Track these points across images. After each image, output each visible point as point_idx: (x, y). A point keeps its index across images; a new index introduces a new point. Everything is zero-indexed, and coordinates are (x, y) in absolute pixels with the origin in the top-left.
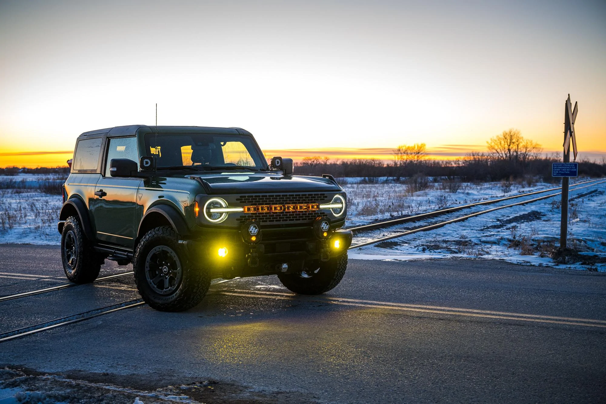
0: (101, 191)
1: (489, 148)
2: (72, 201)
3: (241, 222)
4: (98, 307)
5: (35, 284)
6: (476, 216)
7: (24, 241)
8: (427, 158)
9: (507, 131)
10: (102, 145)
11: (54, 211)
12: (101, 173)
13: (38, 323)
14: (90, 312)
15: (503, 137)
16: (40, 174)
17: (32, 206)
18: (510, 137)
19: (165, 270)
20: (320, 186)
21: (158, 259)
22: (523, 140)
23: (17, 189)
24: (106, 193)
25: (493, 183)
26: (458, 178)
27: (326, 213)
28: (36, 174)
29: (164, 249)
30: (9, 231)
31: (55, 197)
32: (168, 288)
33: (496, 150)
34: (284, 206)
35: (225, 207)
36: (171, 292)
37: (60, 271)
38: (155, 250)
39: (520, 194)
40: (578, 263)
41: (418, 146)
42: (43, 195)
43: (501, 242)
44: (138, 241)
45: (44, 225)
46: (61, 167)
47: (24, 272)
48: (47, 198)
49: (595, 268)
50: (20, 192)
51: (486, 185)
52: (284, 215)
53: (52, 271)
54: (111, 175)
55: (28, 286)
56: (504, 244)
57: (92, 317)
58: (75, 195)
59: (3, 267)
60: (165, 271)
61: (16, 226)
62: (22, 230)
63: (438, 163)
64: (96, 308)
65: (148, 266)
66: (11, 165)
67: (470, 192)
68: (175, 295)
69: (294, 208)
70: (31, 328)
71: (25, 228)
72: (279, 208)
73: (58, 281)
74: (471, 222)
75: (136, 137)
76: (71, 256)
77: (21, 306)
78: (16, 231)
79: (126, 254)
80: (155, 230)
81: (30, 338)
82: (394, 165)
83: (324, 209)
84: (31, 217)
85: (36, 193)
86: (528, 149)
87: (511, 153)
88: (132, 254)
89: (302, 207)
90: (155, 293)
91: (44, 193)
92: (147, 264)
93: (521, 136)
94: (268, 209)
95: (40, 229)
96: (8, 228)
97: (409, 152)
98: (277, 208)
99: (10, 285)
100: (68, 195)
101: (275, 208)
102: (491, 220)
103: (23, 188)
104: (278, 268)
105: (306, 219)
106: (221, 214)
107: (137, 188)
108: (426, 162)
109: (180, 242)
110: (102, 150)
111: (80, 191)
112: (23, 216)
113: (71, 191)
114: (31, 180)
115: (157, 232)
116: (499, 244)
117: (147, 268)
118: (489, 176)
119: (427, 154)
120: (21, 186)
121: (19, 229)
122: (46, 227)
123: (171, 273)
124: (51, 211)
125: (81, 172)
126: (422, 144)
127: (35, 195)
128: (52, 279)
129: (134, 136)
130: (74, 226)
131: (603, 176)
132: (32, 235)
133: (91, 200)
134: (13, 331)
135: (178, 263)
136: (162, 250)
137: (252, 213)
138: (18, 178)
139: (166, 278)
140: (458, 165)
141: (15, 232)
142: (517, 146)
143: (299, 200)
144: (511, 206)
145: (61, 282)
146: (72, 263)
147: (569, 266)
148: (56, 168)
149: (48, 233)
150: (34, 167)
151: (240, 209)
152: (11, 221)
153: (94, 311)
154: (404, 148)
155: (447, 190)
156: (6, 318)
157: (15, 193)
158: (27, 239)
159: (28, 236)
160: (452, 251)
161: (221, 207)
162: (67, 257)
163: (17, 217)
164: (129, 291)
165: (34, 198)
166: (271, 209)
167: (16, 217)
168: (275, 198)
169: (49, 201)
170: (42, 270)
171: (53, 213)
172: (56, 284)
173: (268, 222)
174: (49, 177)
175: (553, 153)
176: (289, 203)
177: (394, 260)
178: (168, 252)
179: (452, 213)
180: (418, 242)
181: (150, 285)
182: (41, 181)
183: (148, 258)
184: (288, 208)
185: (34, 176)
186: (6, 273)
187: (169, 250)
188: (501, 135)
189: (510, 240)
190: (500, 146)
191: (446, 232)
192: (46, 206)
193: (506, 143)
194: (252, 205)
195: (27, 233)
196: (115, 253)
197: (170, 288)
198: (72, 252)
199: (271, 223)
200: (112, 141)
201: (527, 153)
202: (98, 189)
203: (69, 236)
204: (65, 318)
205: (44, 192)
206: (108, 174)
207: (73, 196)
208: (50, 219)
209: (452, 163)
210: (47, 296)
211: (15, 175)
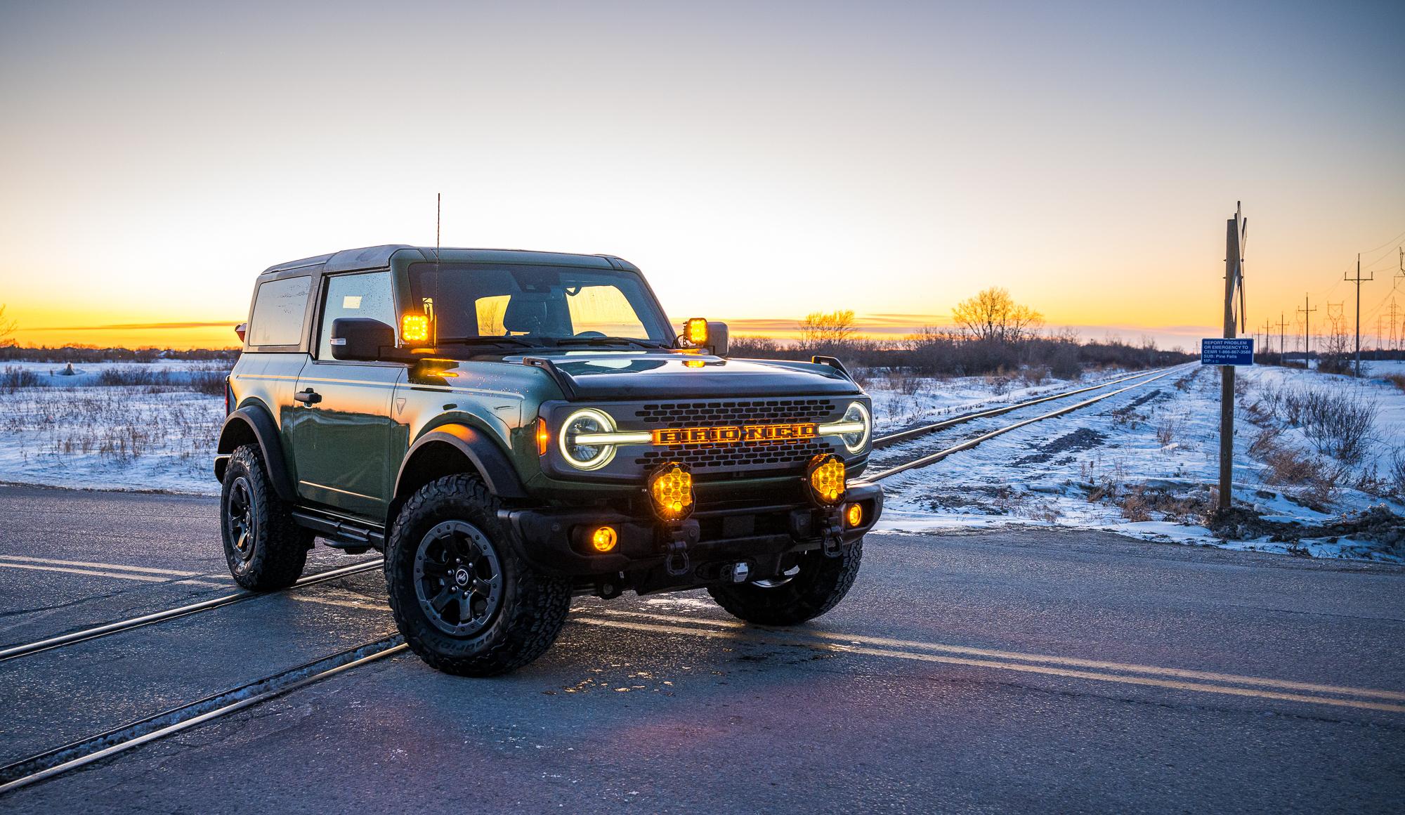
0: (309, 391)
1: (956, 319)
2: (244, 411)
3: (646, 467)
4: (302, 660)
5: (162, 593)
6: (991, 438)
7: (160, 480)
8: (855, 335)
9: (987, 291)
10: (311, 290)
11: (217, 424)
12: (309, 353)
13: (156, 712)
14: (283, 674)
15: (980, 302)
16: (196, 359)
17: (178, 417)
18: (992, 302)
19: (461, 577)
20: (814, 383)
21: (445, 552)
22: (1012, 307)
23: (154, 386)
24: (321, 396)
25: (968, 378)
26: (908, 370)
27: (832, 444)
28: (188, 361)
29: (459, 529)
30: (133, 461)
31: (219, 400)
32: (470, 620)
33: (969, 324)
34: (741, 428)
35: (609, 432)
36: (474, 631)
37: (218, 558)
38: (439, 531)
39: (1031, 397)
40: (1264, 539)
41: (840, 316)
42: (199, 397)
43: (1067, 490)
44: (396, 508)
45: (198, 451)
46: (232, 349)
47: (141, 561)
48: (206, 402)
49: (1304, 549)
50: (159, 391)
51: (960, 382)
52: (745, 451)
53: (200, 560)
54: (335, 356)
55: (147, 598)
56: (1074, 493)
57: (289, 692)
58: (253, 400)
59: (100, 548)
60: (460, 581)
61: (144, 453)
62: (157, 461)
63: (873, 345)
64: (298, 664)
65: (421, 568)
66: (147, 345)
67: (938, 393)
68: (487, 637)
69: (764, 434)
70: (138, 727)
71: (161, 458)
72: (731, 434)
73: (213, 585)
74: (987, 450)
75: (389, 270)
76: (243, 531)
77: (123, 657)
78: (145, 462)
79: (365, 533)
80: (439, 483)
81: (133, 762)
82: (800, 347)
83: (827, 435)
84: (175, 435)
85: (187, 393)
86: (1021, 322)
87: (993, 328)
88: (382, 534)
89: (780, 432)
90: (436, 630)
91: (200, 393)
92: (418, 564)
93: (1008, 300)
94: (707, 437)
95: (191, 459)
96: (130, 456)
97: (826, 325)
98: (726, 434)
99: (107, 597)
100: (236, 400)
101: (723, 435)
102: (1019, 446)
103: (164, 384)
104: (727, 572)
105: (789, 459)
106: (599, 448)
107: (394, 384)
108: (853, 343)
109: (501, 514)
110: (312, 302)
111: (262, 392)
112: (160, 435)
113: (243, 389)
114: (178, 371)
115: (442, 489)
116: (1064, 494)
117: (418, 572)
118: (960, 366)
119: (856, 330)
120: (161, 380)
121: (151, 458)
122: (201, 455)
123: (474, 586)
124: (211, 425)
125: (264, 350)
126: (848, 312)
127: (185, 396)
128: (202, 580)
129: (385, 269)
130: (248, 468)
131: (1146, 367)
132: (174, 469)
133: (285, 409)
134: (92, 740)
135: (494, 562)
136: (456, 532)
137: (670, 446)
138: (156, 367)
139: (465, 597)
140: (908, 348)
141: (143, 465)
142: (1002, 315)
143: (776, 415)
144: (1040, 420)
145: (221, 589)
146: (244, 547)
147: (1248, 544)
148: (222, 350)
149: (203, 466)
150: (185, 348)
151: (644, 437)
152: (137, 444)
153: (292, 673)
154: (817, 320)
155: (899, 391)
156: (82, 694)
157: (149, 393)
158: (166, 477)
159: (168, 471)
160: (989, 509)
161: (601, 431)
162: (234, 533)
163: (149, 436)
164: (369, 611)
165: (182, 402)
166: (714, 435)
167: (147, 436)
168: (722, 411)
169: (209, 406)
170: (181, 557)
171: (214, 429)
172: (209, 594)
173: (707, 466)
174: (210, 364)
175: (1060, 329)
176: (754, 423)
177: (896, 532)
178: (469, 536)
179: (940, 432)
180: (913, 491)
181: (425, 612)
182: (195, 371)
183: (422, 550)
184: (752, 433)
185: (184, 364)
186: (103, 565)
187: (472, 531)
188: (975, 297)
189: (1082, 487)
190: (974, 317)
191: (954, 470)
192: (203, 415)
193: (985, 312)
194: (671, 426)
195: (166, 467)
196: (339, 529)
197: (473, 620)
198: (245, 523)
199: (714, 469)
200: (334, 281)
201: (1019, 328)
202: (302, 387)
203: (239, 488)
204: (223, 695)
205: (201, 391)
206: (326, 354)
207: (248, 402)
208: (208, 441)
209: (898, 344)
210: (187, 625)
211: (153, 363)
